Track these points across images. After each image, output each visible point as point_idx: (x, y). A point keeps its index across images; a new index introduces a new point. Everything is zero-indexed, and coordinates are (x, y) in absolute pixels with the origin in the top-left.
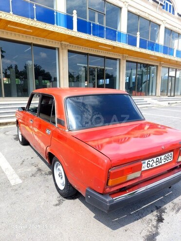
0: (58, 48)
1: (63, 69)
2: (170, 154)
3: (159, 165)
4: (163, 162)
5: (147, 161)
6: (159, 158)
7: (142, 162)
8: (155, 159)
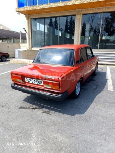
2: (40, 81)
3: (33, 83)
4: (36, 83)
5: (27, 78)
6: (34, 80)
7: (25, 78)
8: (31, 79)
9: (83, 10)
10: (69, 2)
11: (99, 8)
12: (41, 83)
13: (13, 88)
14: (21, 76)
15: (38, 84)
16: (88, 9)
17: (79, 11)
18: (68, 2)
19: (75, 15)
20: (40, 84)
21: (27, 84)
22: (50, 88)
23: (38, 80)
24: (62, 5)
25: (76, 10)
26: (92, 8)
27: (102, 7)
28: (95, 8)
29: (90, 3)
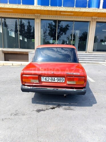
0: (90, 21)
1: (91, 34)
2: (61, 78)
3: (53, 81)
4: (56, 81)
5: (45, 78)
6: (53, 78)
7: (42, 77)
8: (50, 78)
9: (41, 15)
10: (31, 7)
11: (54, 16)
12: (62, 80)
13: (24, 90)
14: (37, 76)
15: (59, 81)
16: (46, 15)
17: (37, 16)
18: (29, 7)
19: (34, 19)
20: (61, 82)
21: (43, 84)
22: (75, 83)
23: (59, 78)
24: (23, 8)
25: (35, 15)
26: (49, 15)
27: (56, 16)
28: (52, 16)
29: (49, 10)
